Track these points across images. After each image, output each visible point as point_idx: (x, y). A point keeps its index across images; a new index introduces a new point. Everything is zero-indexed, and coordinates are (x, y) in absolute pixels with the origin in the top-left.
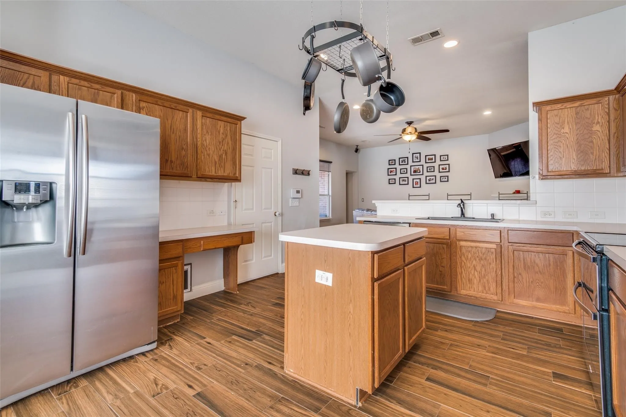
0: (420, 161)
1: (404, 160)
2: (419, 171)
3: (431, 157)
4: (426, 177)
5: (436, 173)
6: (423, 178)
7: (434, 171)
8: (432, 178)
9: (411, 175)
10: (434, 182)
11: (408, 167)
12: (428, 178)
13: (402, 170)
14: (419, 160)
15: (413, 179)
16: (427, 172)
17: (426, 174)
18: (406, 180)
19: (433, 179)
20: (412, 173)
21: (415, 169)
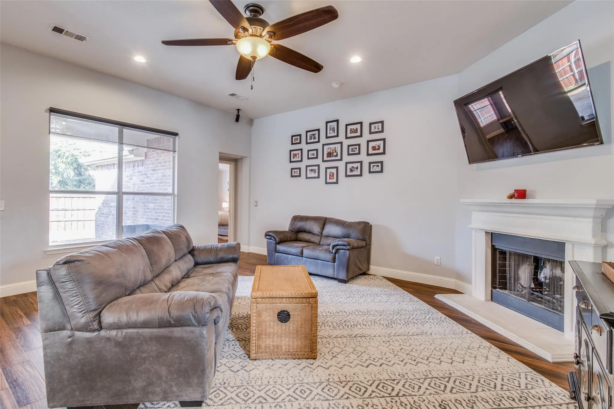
0: (337, 136)
1: (314, 135)
2: (335, 154)
3: (354, 127)
4: (347, 163)
5: (363, 156)
6: (341, 165)
7: (359, 153)
8: (355, 165)
9: (323, 161)
10: (359, 173)
11: (319, 146)
12: (349, 166)
13: (310, 152)
14: (336, 134)
15: (326, 168)
16: (349, 154)
17: (346, 158)
18: (315, 171)
19: (357, 168)
20: (326, 158)
21: (329, 150)
